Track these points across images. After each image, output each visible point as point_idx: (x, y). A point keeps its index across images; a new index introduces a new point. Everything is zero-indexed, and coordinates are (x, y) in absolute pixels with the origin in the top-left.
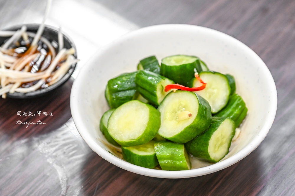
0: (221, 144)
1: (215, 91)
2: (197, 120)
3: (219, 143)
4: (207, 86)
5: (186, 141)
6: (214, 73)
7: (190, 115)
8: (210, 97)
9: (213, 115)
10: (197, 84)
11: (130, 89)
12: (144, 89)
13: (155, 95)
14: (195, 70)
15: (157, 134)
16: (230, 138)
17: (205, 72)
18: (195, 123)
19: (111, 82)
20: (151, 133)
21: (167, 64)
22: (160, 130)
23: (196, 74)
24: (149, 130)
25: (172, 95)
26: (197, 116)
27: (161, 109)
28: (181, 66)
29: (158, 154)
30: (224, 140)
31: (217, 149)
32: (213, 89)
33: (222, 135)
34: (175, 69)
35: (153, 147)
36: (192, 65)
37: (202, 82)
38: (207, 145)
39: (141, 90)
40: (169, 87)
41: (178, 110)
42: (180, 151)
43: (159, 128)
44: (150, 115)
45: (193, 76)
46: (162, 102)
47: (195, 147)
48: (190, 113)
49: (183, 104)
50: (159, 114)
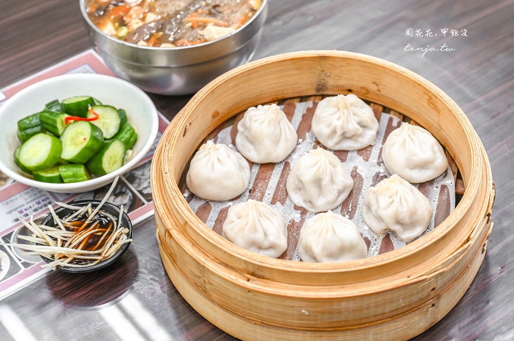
0: (115, 162)
1: (108, 121)
2: (91, 142)
3: (113, 161)
4: (100, 117)
5: (85, 161)
6: (105, 106)
7: (85, 139)
8: (103, 126)
9: (105, 139)
10: (90, 116)
11: (37, 126)
12: (47, 124)
13: (56, 128)
14: (89, 105)
15: (60, 158)
16: (123, 156)
17: (98, 106)
18: (89, 144)
19: (20, 122)
20: (54, 158)
21: (66, 102)
22: (62, 154)
23: (90, 108)
24: (52, 155)
25: (70, 126)
26: (90, 139)
27: (63, 139)
28: (76, 103)
29: (62, 174)
30: (117, 158)
31: (111, 166)
32: (106, 119)
33: (114, 154)
34: (72, 106)
35: (58, 169)
36: (87, 102)
37: (95, 114)
38: (101, 162)
39: (45, 126)
40: (67, 119)
41: (76, 137)
42: (81, 170)
43: (61, 153)
44: (52, 142)
45: (87, 110)
46: (63, 133)
47: (93, 165)
48: (84, 137)
49: (79, 131)
50: (61, 142)
